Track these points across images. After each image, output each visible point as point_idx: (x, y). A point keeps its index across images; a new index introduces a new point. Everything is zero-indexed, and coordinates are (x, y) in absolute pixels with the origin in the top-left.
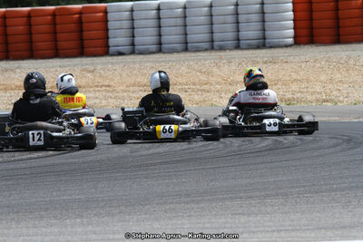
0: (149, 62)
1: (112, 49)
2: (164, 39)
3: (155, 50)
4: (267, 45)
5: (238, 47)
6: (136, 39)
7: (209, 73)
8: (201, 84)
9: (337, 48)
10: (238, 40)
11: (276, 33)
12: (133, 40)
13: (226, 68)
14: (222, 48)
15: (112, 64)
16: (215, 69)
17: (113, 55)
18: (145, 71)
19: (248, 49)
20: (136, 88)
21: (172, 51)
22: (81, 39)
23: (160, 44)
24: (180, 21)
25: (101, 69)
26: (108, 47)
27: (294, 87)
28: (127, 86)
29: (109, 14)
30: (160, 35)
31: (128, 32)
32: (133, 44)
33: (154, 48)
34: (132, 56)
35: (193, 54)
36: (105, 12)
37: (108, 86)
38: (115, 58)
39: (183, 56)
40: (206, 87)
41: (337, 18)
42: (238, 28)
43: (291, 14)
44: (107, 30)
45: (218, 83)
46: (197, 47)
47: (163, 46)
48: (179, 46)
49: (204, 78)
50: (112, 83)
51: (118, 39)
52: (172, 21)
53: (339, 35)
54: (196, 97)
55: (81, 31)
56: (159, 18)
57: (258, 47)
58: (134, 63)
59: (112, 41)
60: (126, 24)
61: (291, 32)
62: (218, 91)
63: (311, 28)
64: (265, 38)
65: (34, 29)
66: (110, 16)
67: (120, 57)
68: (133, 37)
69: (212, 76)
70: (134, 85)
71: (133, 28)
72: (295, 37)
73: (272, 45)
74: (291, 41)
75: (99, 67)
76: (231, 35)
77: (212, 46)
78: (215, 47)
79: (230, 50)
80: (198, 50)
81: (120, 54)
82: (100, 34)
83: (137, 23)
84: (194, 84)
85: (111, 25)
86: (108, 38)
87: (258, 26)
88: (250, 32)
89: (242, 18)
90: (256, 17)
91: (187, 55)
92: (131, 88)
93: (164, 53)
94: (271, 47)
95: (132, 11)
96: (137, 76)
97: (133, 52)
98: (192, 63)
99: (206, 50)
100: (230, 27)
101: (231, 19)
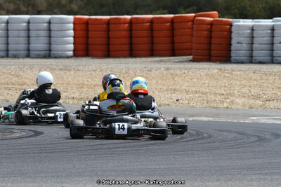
4: (52, 56)
5: (28, 56)
10: (29, 50)
11: (60, 47)
14: (15, 57)
41: (108, 37)
42: (29, 40)
43: (71, 32)
53: (109, 51)
57: (45, 57)
61: (71, 46)
63: (87, 44)
64: (50, 50)
72: (74, 51)
73: (56, 55)
74: (71, 53)
76: (23, 46)
77: (7, 54)
78: (10, 55)
79: (22, 58)
87: (45, 40)
88: (39, 44)
89: (32, 33)
90: (44, 33)
94: (56, 57)
99: (2, 57)
100: (23, 40)
101: (23, 33)
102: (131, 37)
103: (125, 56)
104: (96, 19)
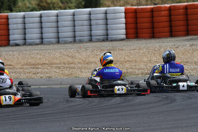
0: (36, 50)
1: (11, 42)
2: (45, 35)
3: (38, 42)
4: (109, 39)
5: (91, 40)
6: (27, 35)
7: (73, 57)
8: (69, 64)
9: (153, 41)
10: (91, 36)
11: (114, 32)
12: (25, 37)
13: (84, 54)
14: (81, 42)
15: (12, 51)
16: (77, 54)
17: (12, 46)
18: (33, 56)
19: (97, 42)
20: (28, 66)
21: (50, 43)
23: (42, 38)
24: (54, 24)
25: (5, 54)
26: (9, 41)
27: (127, 65)
28: (22, 65)
29: (10, 20)
30: (42, 33)
31: (21, 31)
32: (25, 39)
33: (38, 41)
34: (24, 47)
35: (62, 45)
36: (7, 18)
37: (10, 65)
38: (14, 47)
39: (56, 46)
40: (72, 66)
41: (153, 22)
42: (91, 28)
43: (124, 20)
44: (8, 30)
45: (80, 63)
46: (65, 41)
47: (44, 40)
48: (54, 40)
49: (70, 60)
50: (12, 63)
51: (16, 35)
53: (154, 33)
54: (66, 72)
56: (41, 23)
57: (103, 41)
58: (26, 51)
59: (11, 37)
60: (20, 26)
61: (124, 31)
62: (79, 68)
63: (136, 28)
64: (107, 35)
67: (17, 47)
68: (25, 34)
69: (76, 59)
70: (27, 65)
71: (25, 29)
72: (126, 34)
73: (112, 39)
74: (124, 36)
75: (4, 53)
76: (87, 33)
77: (75, 40)
78: (77, 40)
79: (86, 42)
80: (66, 43)
81: (17, 45)
83: (27, 26)
84: (64, 64)
85: (11, 26)
86: (9, 35)
87: (104, 27)
88: (99, 31)
89: (93, 22)
90: (102, 22)
91: (59, 46)
92: (25, 67)
93: (44, 44)
94: (112, 41)
95: (24, 18)
96: (28, 59)
97: (25, 44)
98: (62, 50)
99: (71, 42)
100: (86, 28)
101: (86, 23)
102: (170, 21)
103: (166, 37)
104: (142, 8)
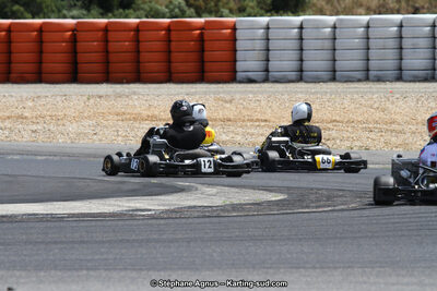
1: (240, 75)
2: (306, 65)
3: (294, 78)
5: (399, 79)
6: (271, 63)
10: (400, 69)
12: (267, 65)
14: (379, 80)
17: (240, 82)
19: (414, 81)
21: (317, 80)
22: (202, 61)
23: (301, 70)
24: (328, 44)
26: (235, 71)
29: (238, 32)
30: (301, 60)
31: (261, 55)
32: (267, 70)
33: (293, 75)
34: (265, 85)
35: (343, 85)
36: (234, 29)
42: (401, 54)
44: (235, 50)
46: (349, 77)
47: (305, 73)
48: (326, 75)
51: (248, 62)
52: (319, 44)
55: (202, 50)
56: (301, 39)
57: (425, 80)
59: (240, 65)
60: (260, 44)
64: (434, 69)
65: (143, 46)
66: (239, 34)
67: (250, 85)
68: (268, 60)
71: (268, 50)
76: (392, 63)
77: (366, 75)
78: (371, 77)
79: (390, 81)
80: (349, 81)
81: (251, 81)
82: (225, 55)
83: (273, 44)
85: (240, 45)
86: (235, 61)
87: (427, 53)
88: (417, 60)
89: (406, 43)
90: (424, 42)
93: (306, 83)
95: (268, 28)
97: (266, 80)
99: (359, 80)
100: (392, 53)
101: (392, 43)
